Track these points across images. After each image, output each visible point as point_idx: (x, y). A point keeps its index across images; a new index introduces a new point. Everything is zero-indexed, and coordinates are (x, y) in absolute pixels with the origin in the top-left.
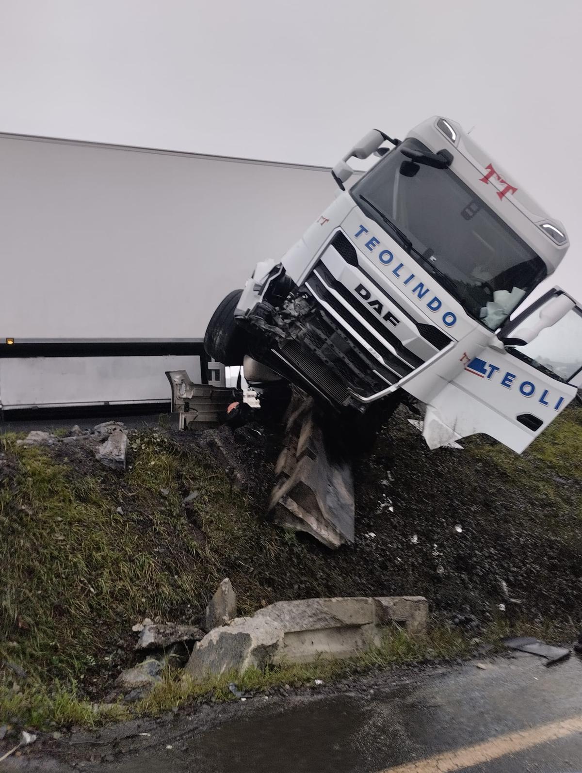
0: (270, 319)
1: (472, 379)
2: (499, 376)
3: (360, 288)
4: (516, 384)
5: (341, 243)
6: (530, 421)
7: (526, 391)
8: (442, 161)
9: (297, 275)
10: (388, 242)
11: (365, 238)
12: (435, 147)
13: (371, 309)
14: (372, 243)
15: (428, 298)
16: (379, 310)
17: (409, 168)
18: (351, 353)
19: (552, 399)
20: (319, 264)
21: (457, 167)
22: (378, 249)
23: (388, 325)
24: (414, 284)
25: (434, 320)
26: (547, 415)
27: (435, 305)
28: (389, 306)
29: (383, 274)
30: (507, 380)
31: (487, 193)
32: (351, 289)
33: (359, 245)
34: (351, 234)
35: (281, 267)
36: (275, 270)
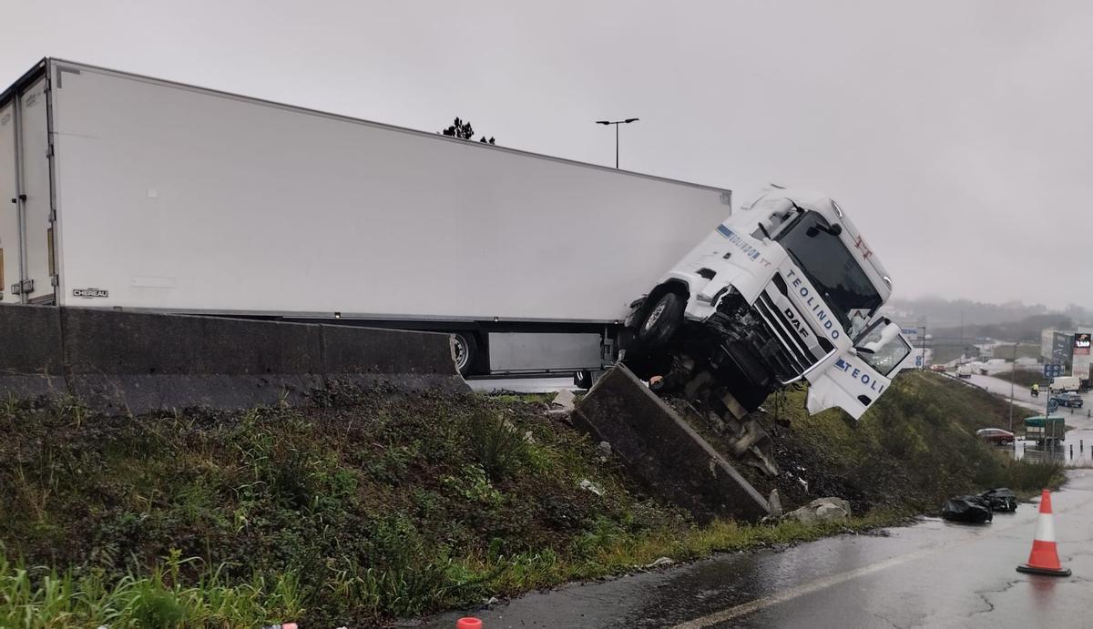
0: (727, 325)
1: (837, 372)
2: (851, 370)
3: (788, 310)
4: (860, 376)
5: (778, 280)
6: (864, 400)
7: (865, 380)
8: (836, 231)
9: (750, 299)
10: (806, 283)
11: (793, 278)
12: (832, 220)
13: (793, 325)
14: (797, 282)
15: (825, 321)
16: (798, 326)
17: (813, 232)
18: (779, 353)
19: (877, 387)
20: (764, 293)
21: (844, 236)
22: (800, 287)
23: (801, 336)
24: (818, 311)
25: (828, 334)
26: (874, 396)
27: (828, 325)
28: (803, 324)
29: (801, 302)
30: (856, 372)
31: (858, 254)
32: (783, 311)
33: (789, 281)
34: (784, 275)
35: (729, 289)
36: (724, 290)
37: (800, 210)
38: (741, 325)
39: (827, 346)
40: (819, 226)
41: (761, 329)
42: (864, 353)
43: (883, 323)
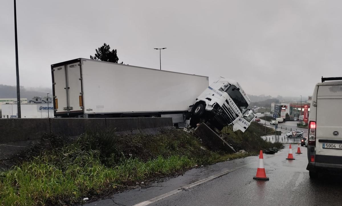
0: (216, 112)
1: (239, 122)
2: (242, 121)
4: (244, 122)
5: (227, 101)
6: (245, 128)
7: (245, 123)
8: (238, 89)
9: (221, 105)
10: (233, 102)
11: (230, 101)
12: (238, 87)
13: (230, 111)
15: (237, 110)
16: (231, 111)
17: (233, 90)
18: (227, 118)
19: (248, 125)
20: (224, 104)
21: (240, 91)
22: (231, 102)
23: (232, 114)
24: (235, 108)
25: (237, 113)
26: (247, 127)
27: (238, 111)
28: (232, 111)
29: (232, 106)
30: (243, 122)
31: (243, 94)
32: (228, 108)
33: (229, 101)
34: (228, 100)
35: (216, 103)
36: (215, 103)
37: (230, 84)
38: (219, 111)
39: (237, 116)
40: (235, 88)
41: (223, 112)
42: (245, 117)
43: (248, 110)
